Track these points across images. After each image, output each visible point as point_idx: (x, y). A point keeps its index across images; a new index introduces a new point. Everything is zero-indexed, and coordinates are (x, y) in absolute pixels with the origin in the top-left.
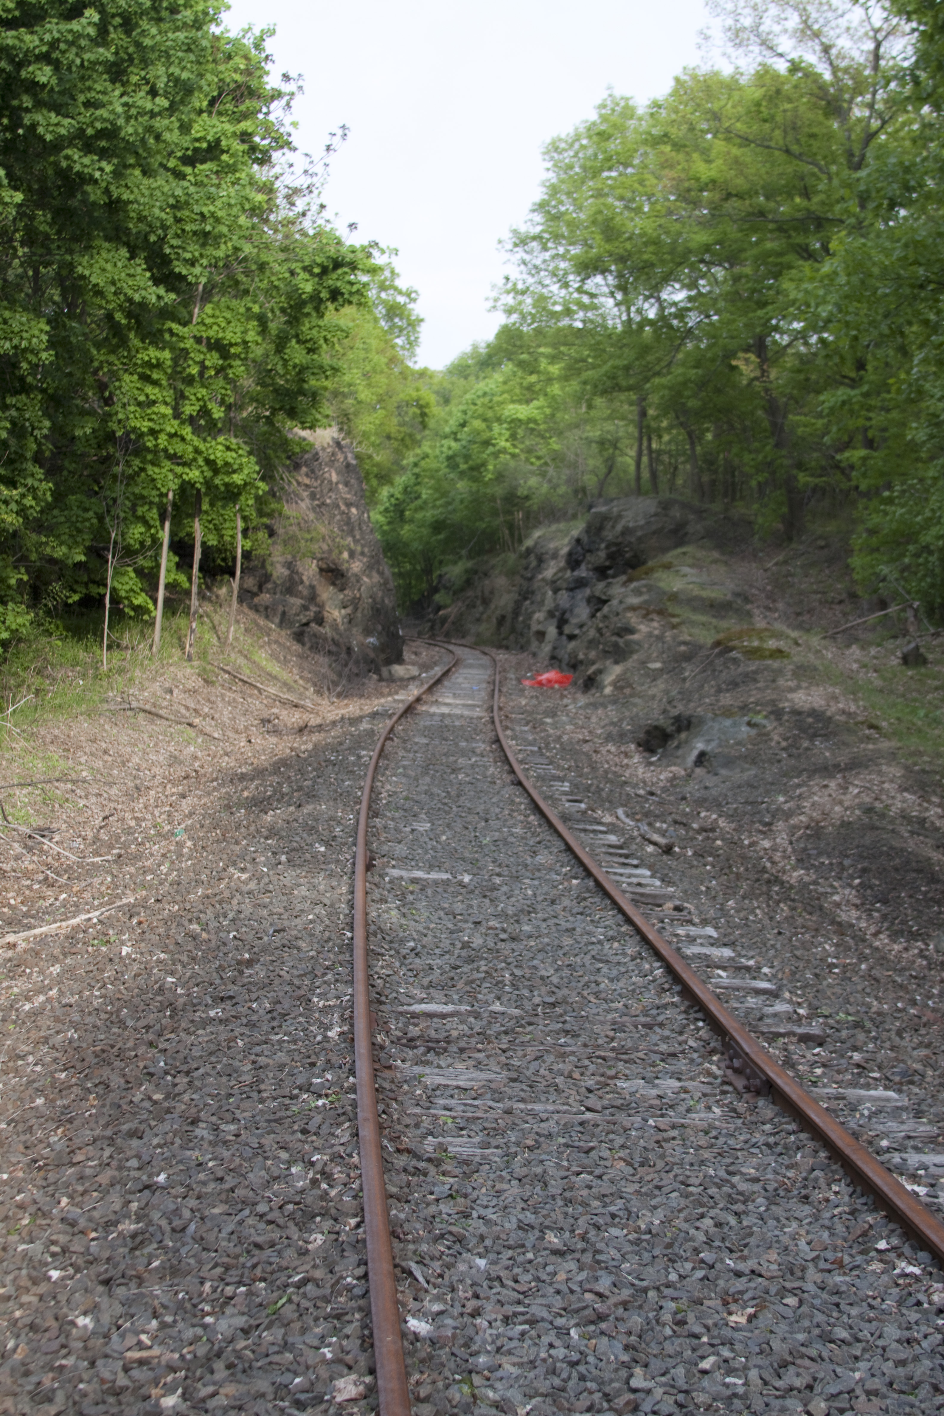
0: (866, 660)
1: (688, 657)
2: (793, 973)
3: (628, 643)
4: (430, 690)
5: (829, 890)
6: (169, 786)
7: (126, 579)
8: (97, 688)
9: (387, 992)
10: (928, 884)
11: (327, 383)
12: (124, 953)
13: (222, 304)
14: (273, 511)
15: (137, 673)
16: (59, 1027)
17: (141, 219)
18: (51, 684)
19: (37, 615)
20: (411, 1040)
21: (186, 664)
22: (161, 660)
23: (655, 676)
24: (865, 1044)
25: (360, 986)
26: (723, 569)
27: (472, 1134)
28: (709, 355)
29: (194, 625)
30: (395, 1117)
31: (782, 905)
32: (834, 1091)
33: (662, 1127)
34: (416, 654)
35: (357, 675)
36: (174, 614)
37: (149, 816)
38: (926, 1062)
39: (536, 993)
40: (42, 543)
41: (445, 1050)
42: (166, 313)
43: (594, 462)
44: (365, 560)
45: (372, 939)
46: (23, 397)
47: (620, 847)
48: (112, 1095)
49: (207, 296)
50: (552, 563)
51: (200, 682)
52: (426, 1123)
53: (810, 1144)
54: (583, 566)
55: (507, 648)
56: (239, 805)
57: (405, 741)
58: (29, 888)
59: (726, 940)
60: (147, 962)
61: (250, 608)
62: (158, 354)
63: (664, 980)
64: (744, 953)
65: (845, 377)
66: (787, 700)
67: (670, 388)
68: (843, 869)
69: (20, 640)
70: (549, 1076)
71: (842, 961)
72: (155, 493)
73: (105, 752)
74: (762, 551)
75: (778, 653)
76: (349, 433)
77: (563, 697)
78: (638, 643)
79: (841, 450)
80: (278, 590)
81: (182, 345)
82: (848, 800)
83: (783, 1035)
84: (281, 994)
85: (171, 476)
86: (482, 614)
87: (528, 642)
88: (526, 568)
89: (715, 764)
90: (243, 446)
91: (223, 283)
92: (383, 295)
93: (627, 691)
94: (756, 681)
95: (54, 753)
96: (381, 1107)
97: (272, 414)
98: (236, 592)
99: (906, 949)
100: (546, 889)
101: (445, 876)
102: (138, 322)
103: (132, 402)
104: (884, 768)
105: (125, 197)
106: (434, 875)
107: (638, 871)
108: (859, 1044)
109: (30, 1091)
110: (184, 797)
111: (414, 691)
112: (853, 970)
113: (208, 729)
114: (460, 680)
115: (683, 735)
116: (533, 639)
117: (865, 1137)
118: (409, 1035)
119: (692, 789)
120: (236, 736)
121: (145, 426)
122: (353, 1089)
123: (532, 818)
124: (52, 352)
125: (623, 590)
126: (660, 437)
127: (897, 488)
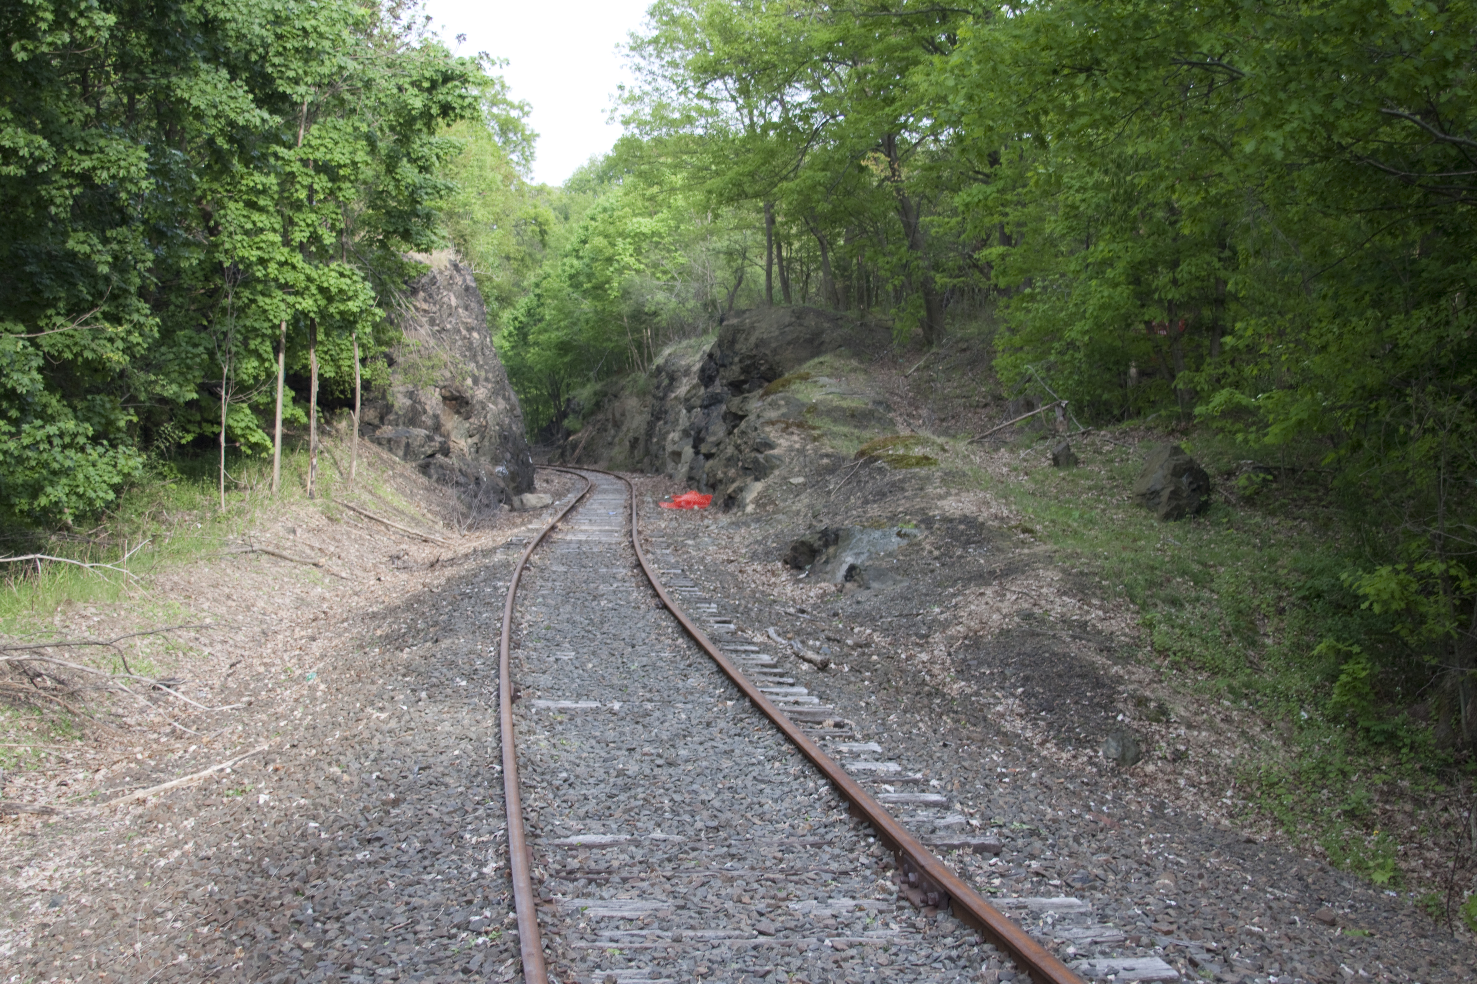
0: (1015, 463)
1: (831, 470)
2: (963, 785)
3: (767, 459)
4: (564, 517)
5: (992, 701)
6: (298, 629)
7: (241, 415)
8: (217, 531)
9: (541, 825)
10: (1093, 689)
11: (441, 203)
12: (261, 801)
13: (329, 124)
14: (392, 339)
15: (258, 514)
16: (198, 880)
17: (240, 37)
18: (168, 530)
19: (149, 457)
20: (571, 872)
21: (308, 502)
22: (282, 499)
23: (797, 491)
24: (1043, 851)
25: (514, 820)
26: (862, 377)
27: (642, 965)
28: (837, 156)
29: (315, 461)
30: (560, 951)
31: (944, 718)
32: (1015, 901)
33: (839, 947)
34: (547, 481)
35: (487, 506)
36: (293, 450)
37: (278, 661)
38: (1107, 866)
39: (697, 818)
40: (151, 382)
41: (607, 881)
42: (273, 137)
43: (723, 274)
44: (490, 386)
45: (523, 771)
46: (124, 230)
47: (774, 666)
48: (259, 946)
49: (311, 118)
50: (685, 380)
51: (325, 521)
52: (593, 957)
53: (995, 955)
54: (717, 382)
55: (642, 471)
56: (372, 644)
57: (542, 570)
58: (157, 741)
59: (891, 754)
60: (287, 809)
61: (373, 441)
62: (264, 179)
63: (830, 797)
64: (910, 766)
65: (978, 172)
66: (937, 508)
67: (800, 193)
68: (1005, 679)
69: (132, 485)
70: (717, 902)
71: (1011, 770)
72: (267, 325)
73: (229, 597)
74: (901, 357)
75: (925, 460)
76: (466, 254)
77: (703, 518)
78: (778, 458)
79: (977, 249)
80: (401, 421)
81: (288, 169)
82: (1006, 607)
83: (957, 847)
84: (431, 832)
85: (283, 306)
86: (614, 437)
87: (664, 464)
88: (658, 387)
89: (866, 577)
90: (357, 271)
91: (328, 103)
92: (495, 110)
93: (770, 508)
94: (903, 489)
95: (175, 600)
96: (545, 942)
97: (385, 237)
98: (356, 425)
99: (1075, 757)
100: (700, 712)
101: (594, 705)
102: (241, 147)
103: (238, 230)
104: (1041, 572)
105: (221, 15)
106: (583, 704)
107: (795, 690)
108: (1036, 852)
109: (172, 948)
110: (314, 639)
111: (548, 520)
112: (1023, 779)
113: (335, 569)
114: (595, 506)
115: (831, 550)
116: (668, 460)
117: (1050, 945)
118: (568, 868)
119: (844, 604)
120: (365, 575)
121: (253, 255)
122: (515, 925)
123: (680, 640)
124: (152, 180)
125: (760, 404)
126: (790, 244)
127: (1039, 284)
